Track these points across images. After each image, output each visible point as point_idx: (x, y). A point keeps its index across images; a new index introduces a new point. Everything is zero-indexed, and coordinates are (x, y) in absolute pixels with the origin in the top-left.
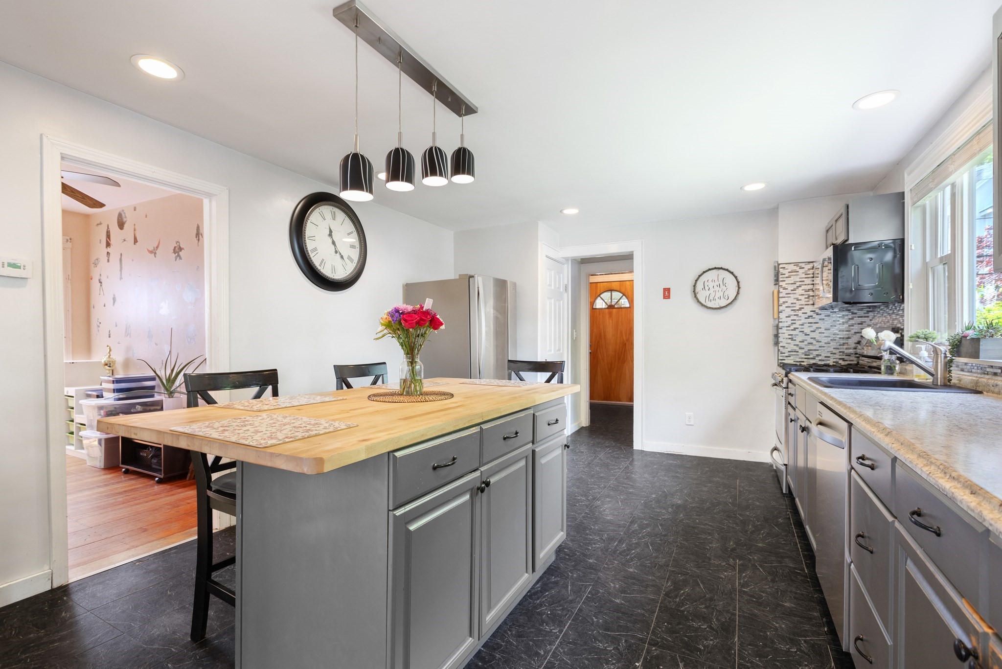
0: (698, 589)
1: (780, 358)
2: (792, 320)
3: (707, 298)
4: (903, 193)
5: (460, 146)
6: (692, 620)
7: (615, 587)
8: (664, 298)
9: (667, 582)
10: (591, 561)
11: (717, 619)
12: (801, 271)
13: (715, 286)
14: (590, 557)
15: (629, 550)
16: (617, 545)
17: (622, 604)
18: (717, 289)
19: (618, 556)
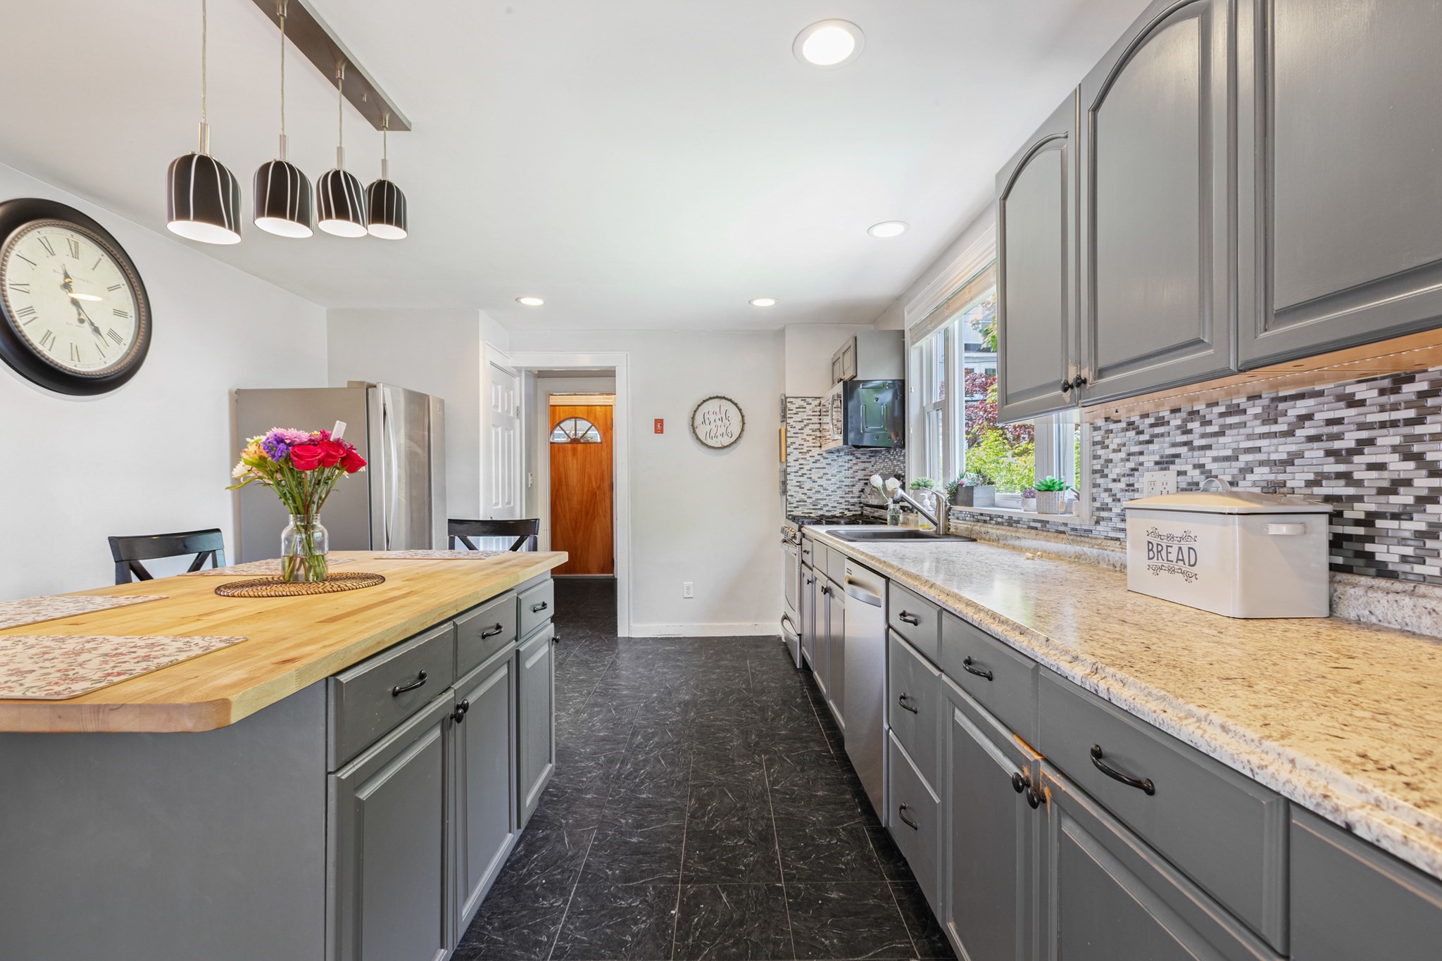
0: (726, 800)
1: (788, 509)
2: (800, 464)
3: (708, 434)
4: (904, 331)
5: (380, 177)
6: (727, 839)
7: (627, 823)
8: (656, 432)
9: (690, 800)
10: (589, 796)
11: (754, 830)
12: (808, 407)
13: (717, 420)
14: (587, 791)
15: (636, 770)
16: (620, 768)
17: (640, 842)
18: (719, 423)
19: (624, 782)
